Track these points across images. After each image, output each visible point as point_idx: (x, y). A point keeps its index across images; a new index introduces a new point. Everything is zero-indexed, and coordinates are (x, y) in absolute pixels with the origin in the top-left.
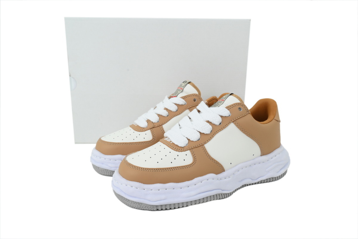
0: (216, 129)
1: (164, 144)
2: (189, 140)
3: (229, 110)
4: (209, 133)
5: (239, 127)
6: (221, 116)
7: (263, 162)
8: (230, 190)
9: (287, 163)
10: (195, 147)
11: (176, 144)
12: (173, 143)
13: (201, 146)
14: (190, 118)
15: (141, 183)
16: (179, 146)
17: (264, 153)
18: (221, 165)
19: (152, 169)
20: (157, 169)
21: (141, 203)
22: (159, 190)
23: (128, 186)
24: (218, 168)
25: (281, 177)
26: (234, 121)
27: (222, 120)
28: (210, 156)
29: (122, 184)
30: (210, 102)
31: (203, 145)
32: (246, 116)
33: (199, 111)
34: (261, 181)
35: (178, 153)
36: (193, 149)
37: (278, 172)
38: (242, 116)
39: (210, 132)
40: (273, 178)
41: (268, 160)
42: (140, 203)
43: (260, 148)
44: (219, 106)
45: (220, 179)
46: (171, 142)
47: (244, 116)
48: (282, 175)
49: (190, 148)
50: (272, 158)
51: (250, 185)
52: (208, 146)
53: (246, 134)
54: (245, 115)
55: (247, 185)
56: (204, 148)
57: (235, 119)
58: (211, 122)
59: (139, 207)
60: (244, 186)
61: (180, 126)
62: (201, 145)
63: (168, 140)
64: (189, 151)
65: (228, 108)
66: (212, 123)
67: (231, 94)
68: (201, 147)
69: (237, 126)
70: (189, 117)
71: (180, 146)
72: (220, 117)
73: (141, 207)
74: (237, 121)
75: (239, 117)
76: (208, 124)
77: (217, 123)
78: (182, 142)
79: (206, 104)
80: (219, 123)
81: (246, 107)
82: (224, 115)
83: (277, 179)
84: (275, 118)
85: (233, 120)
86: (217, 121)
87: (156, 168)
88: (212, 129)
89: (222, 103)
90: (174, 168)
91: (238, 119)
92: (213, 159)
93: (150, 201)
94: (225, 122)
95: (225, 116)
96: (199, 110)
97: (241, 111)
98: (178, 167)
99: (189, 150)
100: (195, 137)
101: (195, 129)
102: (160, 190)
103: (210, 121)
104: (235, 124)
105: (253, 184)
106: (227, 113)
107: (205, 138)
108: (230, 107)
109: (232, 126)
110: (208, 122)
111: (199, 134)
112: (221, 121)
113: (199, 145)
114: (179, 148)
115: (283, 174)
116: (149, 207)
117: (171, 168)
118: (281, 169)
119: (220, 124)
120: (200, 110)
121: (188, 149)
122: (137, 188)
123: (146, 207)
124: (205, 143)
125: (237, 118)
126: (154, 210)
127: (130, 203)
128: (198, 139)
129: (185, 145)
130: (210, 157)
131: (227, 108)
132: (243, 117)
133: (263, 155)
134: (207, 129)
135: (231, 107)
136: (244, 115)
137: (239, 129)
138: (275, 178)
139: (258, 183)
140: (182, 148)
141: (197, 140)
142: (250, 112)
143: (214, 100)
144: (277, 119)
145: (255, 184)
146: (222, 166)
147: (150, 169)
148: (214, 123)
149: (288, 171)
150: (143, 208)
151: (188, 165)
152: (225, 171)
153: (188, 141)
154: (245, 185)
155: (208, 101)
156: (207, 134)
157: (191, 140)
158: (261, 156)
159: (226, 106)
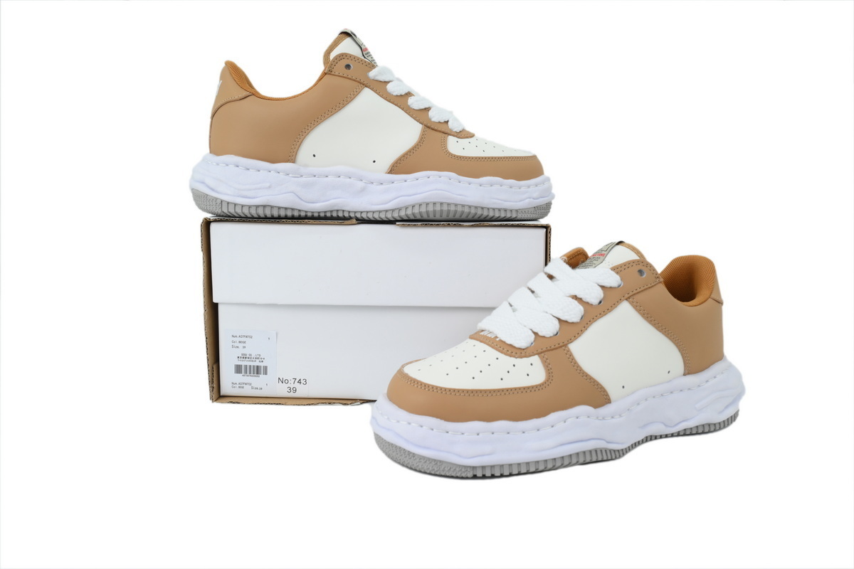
0: (593, 313)
1: (481, 342)
2: (536, 334)
3: (617, 273)
4: (579, 321)
5: (639, 311)
6: (602, 287)
7: (689, 389)
8: (622, 443)
9: (739, 392)
10: (549, 348)
11: (508, 342)
12: (501, 341)
13: (561, 347)
14: (533, 292)
15: (441, 418)
16: (515, 347)
17: (690, 370)
18: (604, 388)
19: (463, 391)
20: (472, 391)
21: (440, 461)
22: (478, 434)
23: (413, 424)
24: (597, 396)
25: (726, 423)
26: (629, 298)
27: (604, 293)
28: (581, 368)
29: (398, 422)
30: (573, 260)
31: (566, 345)
32: (655, 288)
33: (551, 277)
34: (685, 430)
35: (513, 360)
36: (546, 353)
37: (721, 412)
38: (646, 287)
39: (579, 318)
40: (709, 425)
41: (699, 386)
42: (438, 461)
43: (683, 357)
44: (594, 266)
45: (601, 418)
46: (498, 339)
47: (649, 288)
48: (728, 419)
49: (540, 350)
50: (707, 381)
51: (661, 437)
52: (575, 347)
53: (654, 325)
54: (653, 286)
55: (656, 438)
56: (569, 351)
57: (631, 293)
58: (581, 299)
59: (436, 469)
60: (649, 439)
61: (511, 306)
62: (561, 344)
63: (489, 335)
64: (537, 357)
65: (617, 269)
66: (584, 300)
67: (620, 243)
68: (561, 350)
69: (635, 307)
70: (530, 289)
71: (517, 346)
72: (600, 289)
73: (441, 469)
74: (635, 297)
75: (639, 290)
76: (576, 302)
77: (595, 301)
78: (522, 339)
79: (565, 262)
80: (598, 301)
81: (654, 270)
82: (607, 284)
83: (718, 427)
84: (712, 296)
85: (627, 296)
86: (594, 296)
87: (470, 388)
88: (583, 313)
89: (600, 261)
90: (507, 390)
91: (638, 293)
92: (587, 375)
93: (460, 456)
94: (611, 297)
95: (611, 287)
96: (551, 273)
97: (644, 276)
98: (515, 389)
99: (538, 354)
100: (549, 328)
101: (547, 313)
102: (481, 435)
103: (579, 296)
104: (632, 303)
105: (666, 436)
106: (613, 280)
107: (570, 330)
108: (620, 269)
109: (625, 308)
110: (575, 297)
111: (557, 322)
112: (602, 296)
113: (557, 346)
114: (515, 351)
115: (732, 417)
116: (458, 469)
117: (503, 390)
118: (727, 407)
119: (600, 302)
120: (554, 275)
121: (535, 352)
122: (432, 430)
123: (452, 470)
124: (571, 341)
125: (635, 292)
126: (467, 478)
127: (418, 460)
128: (555, 333)
129: (529, 345)
130: (581, 370)
131: (613, 269)
132: (647, 289)
133: (689, 374)
134: (574, 313)
135: (622, 269)
136: (650, 286)
137: (640, 314)
138: (715, 424)
139: (678, 435)
140: (522, 351)
141: (552, 335)
142: (662, 280)
143: (580, 256)
144: (717, 298)
145: (672, 435)
146: (605, 391)
147: (459, 390)
148: (588, 300)
149: (740, 413)
150: (443, 471)
151: (536, 386)
152: (610, 403)
153: (533, 336)
154: (651, 436)
155: (568, 257)
156: (573, 323)
157: (540, 334)
158: (684, 375)
159: (611, 266)
